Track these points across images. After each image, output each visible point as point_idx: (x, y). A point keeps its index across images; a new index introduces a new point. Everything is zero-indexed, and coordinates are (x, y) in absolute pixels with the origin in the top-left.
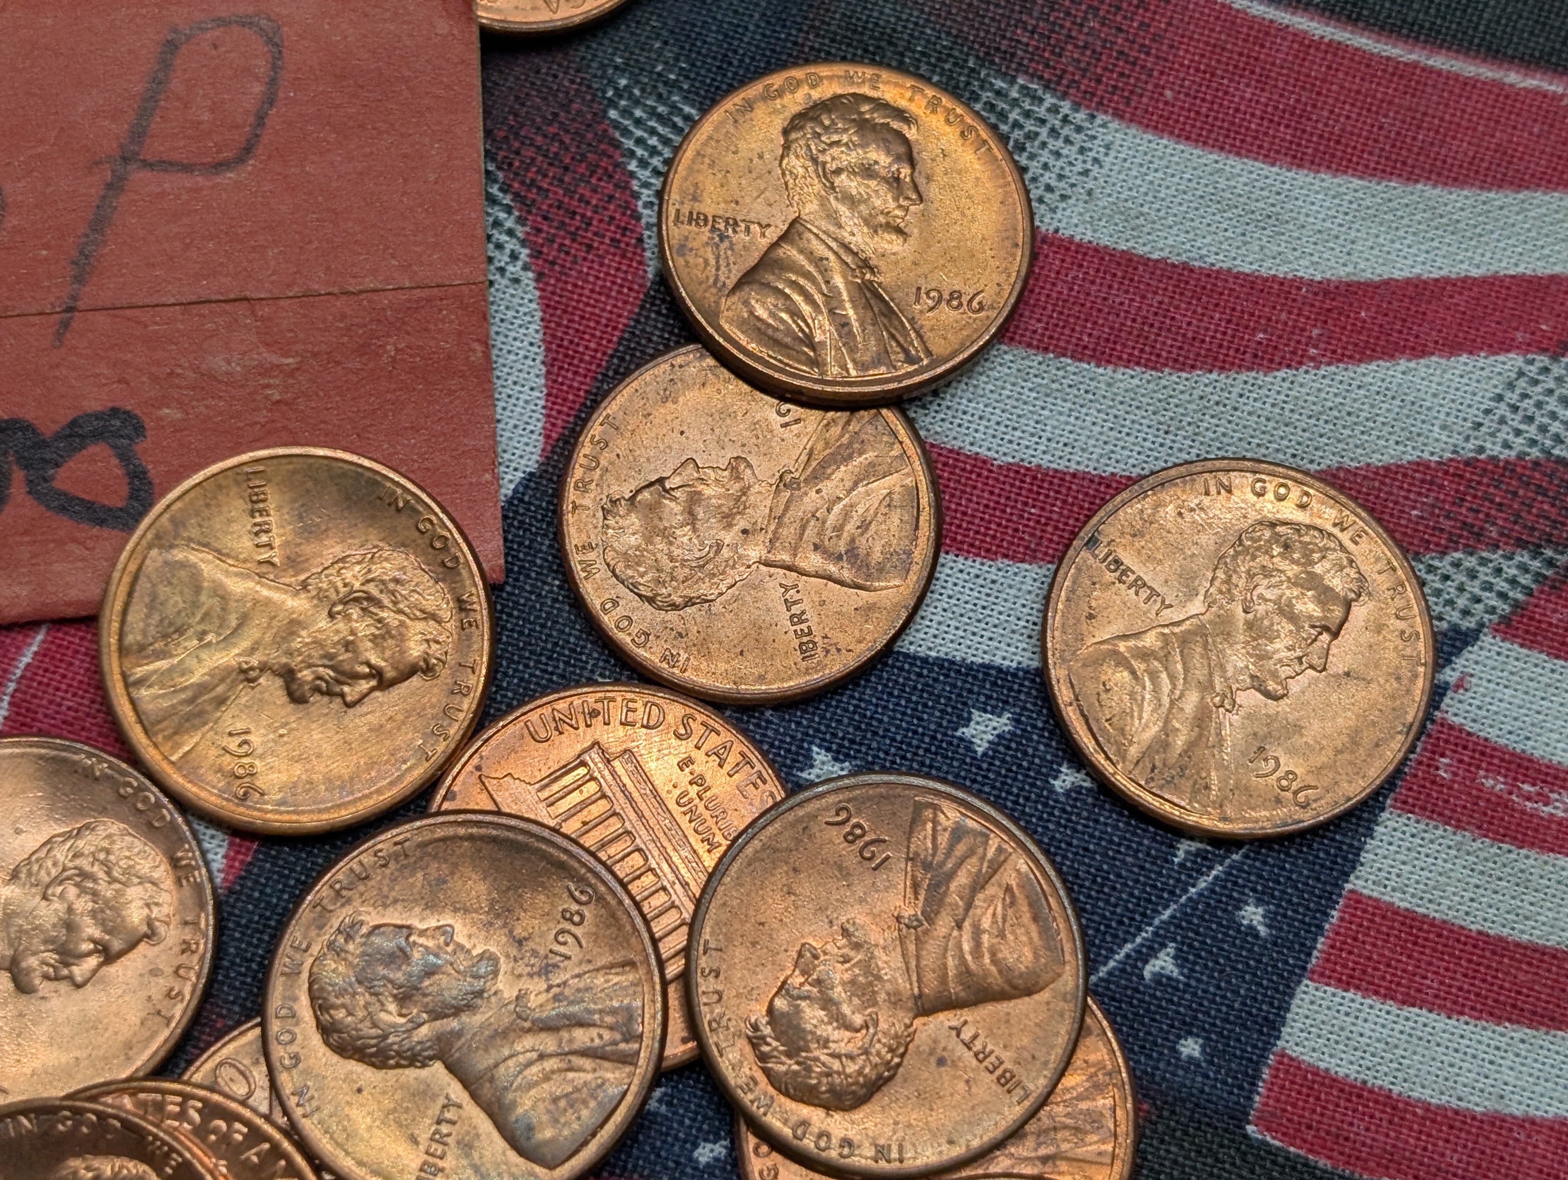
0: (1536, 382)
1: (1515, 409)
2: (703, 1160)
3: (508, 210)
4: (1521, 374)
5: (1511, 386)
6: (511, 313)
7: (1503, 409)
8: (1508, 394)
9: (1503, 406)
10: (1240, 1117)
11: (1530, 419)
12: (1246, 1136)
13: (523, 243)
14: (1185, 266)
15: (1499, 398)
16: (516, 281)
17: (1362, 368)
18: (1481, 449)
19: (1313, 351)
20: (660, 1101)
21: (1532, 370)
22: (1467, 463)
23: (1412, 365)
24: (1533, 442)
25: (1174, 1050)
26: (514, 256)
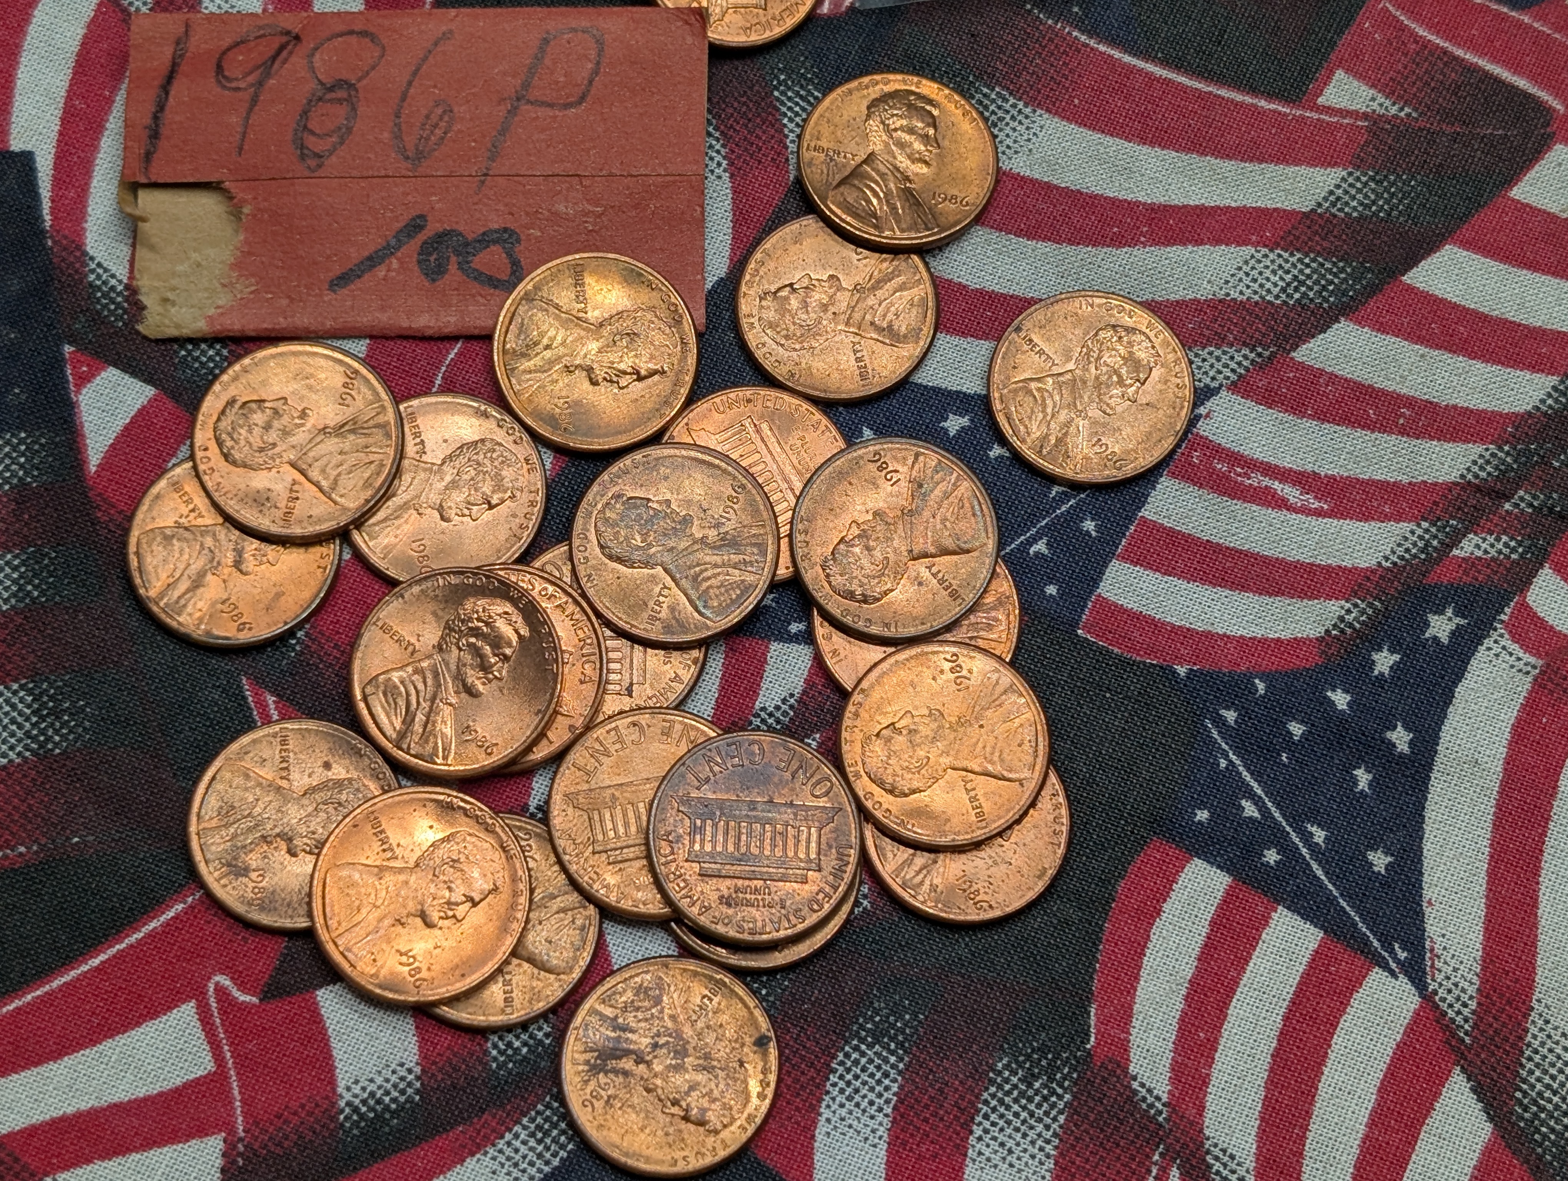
0: (1259, 262)
1: (1247, 274)
2: (793, 631)
3: (718, 140)
4: (1252, 257)
5: (1246, 262)
6: (715, 194)
7: (1241, 274)
8: (1244, 267)
9: (1241, 272)
10: (1075, 624)
11: (1255, 280)
12: (1077, 635)
13: (724, 158)
14: (1078, 191)
15: (1240, 269)
16: (719, 177)
17: (1168, 249)
18: (1228, 295)
19: (1142, 239)
20: (772, 600)
21: (1259, 256)
22: (1220, 301)
23: (1195, 249)
24: (1255, 293)
25: (1042, 591)
26: (719, 164)
